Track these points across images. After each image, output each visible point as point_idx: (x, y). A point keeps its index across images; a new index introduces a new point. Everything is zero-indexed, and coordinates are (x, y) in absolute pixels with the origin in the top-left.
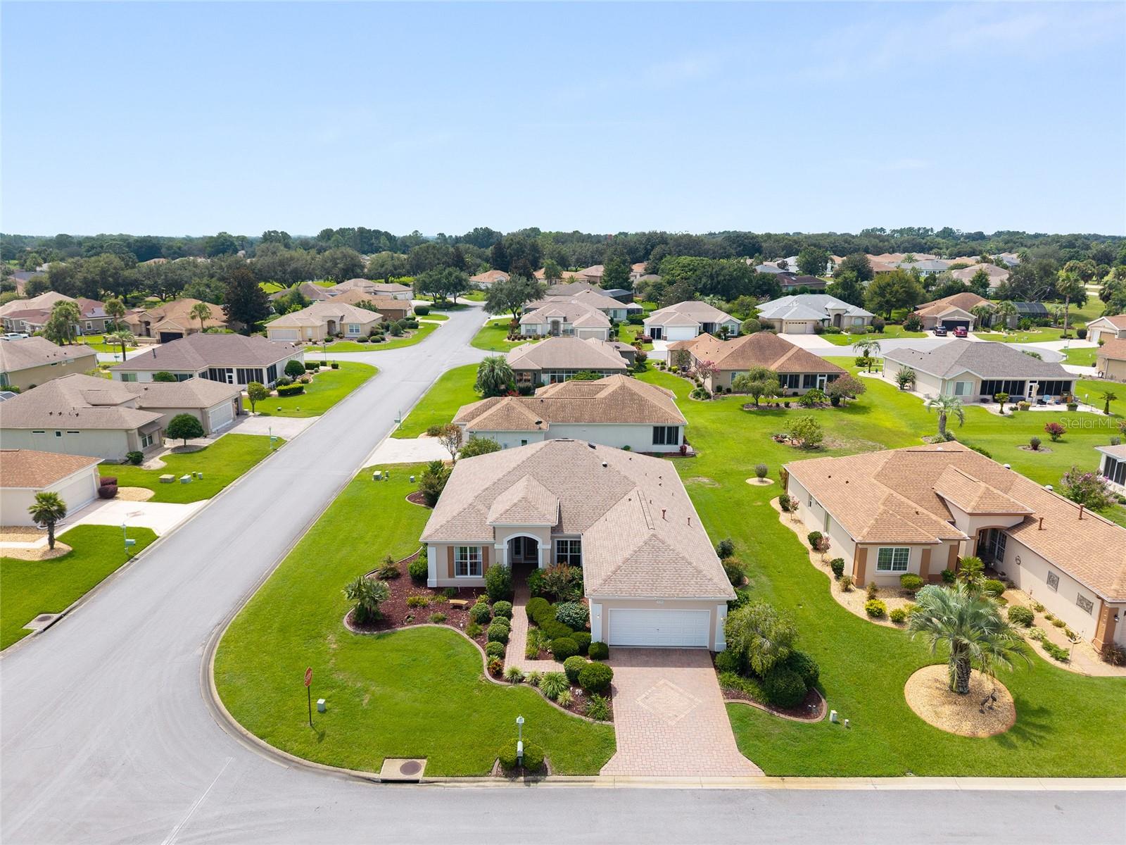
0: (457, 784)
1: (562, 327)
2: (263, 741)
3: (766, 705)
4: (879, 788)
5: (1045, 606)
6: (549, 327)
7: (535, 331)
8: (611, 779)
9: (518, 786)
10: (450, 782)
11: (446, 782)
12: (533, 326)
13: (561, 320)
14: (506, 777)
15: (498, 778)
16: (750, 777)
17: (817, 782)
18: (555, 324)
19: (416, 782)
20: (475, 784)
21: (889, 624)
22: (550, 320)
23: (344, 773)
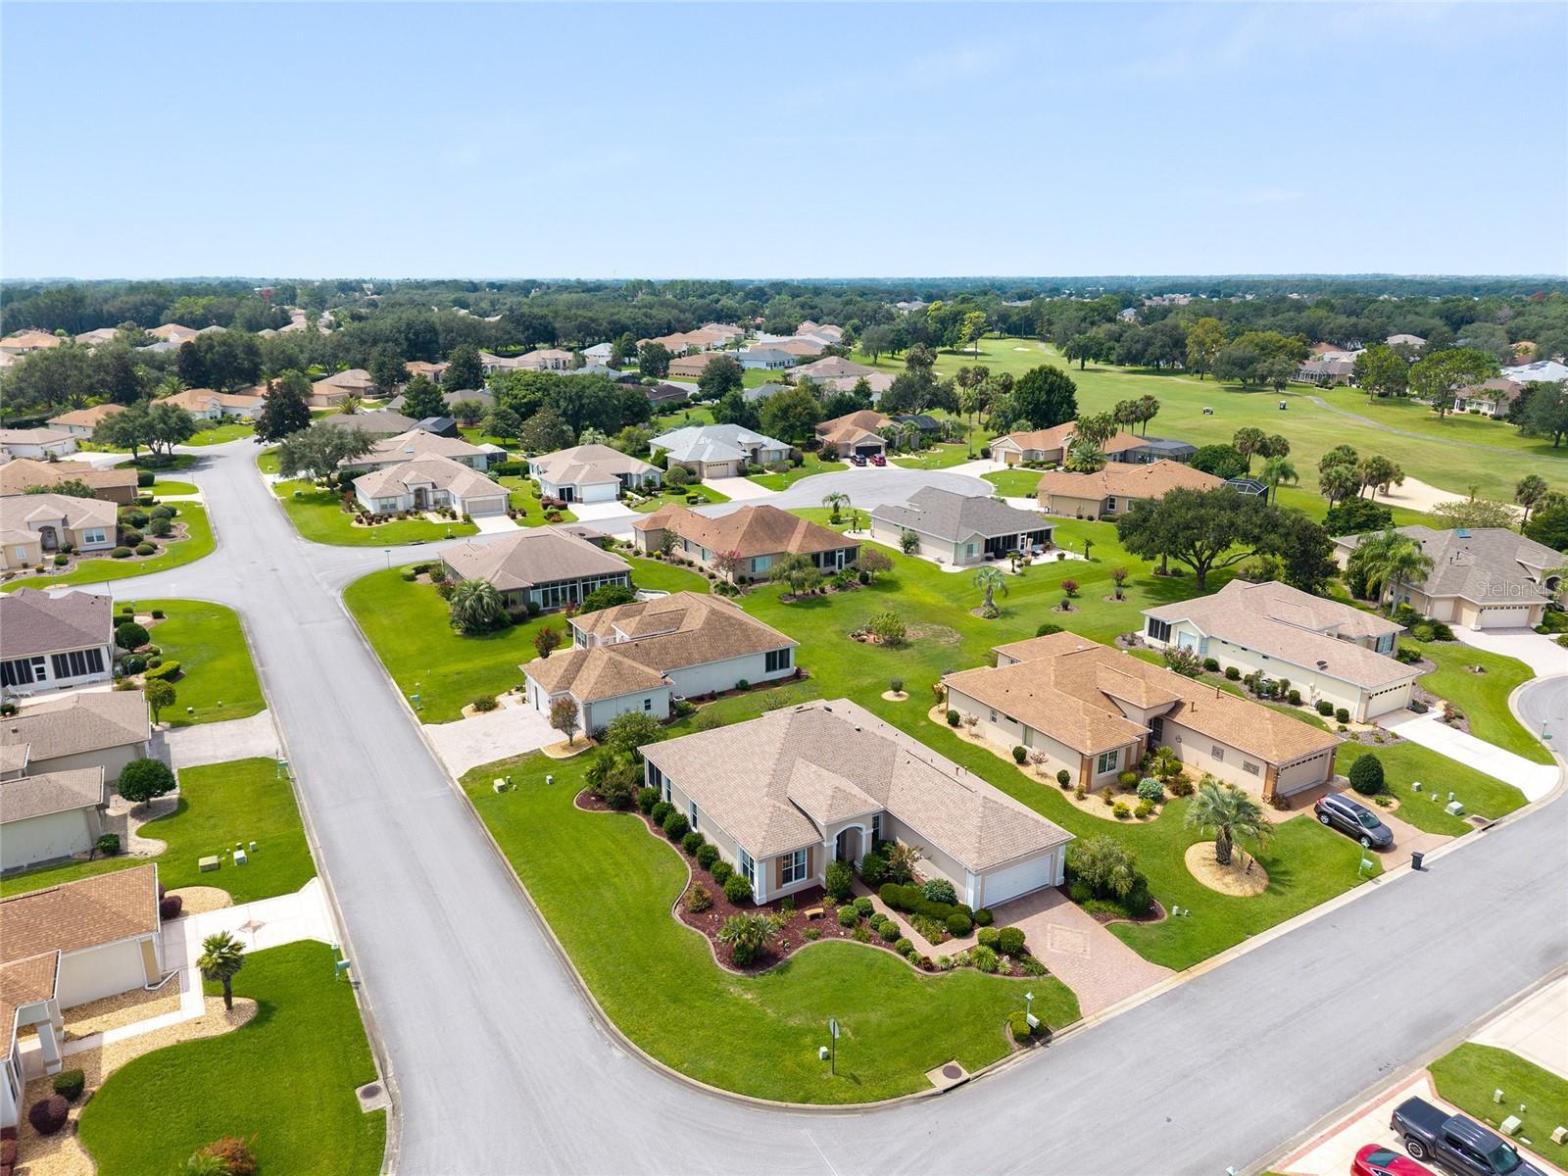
0: (999, 1069)
1: (431, 498)
2: (808, 1105)
3: (1130, 918)
4: (1243, 952)
5: (1212, 773)
6: (412, 500)
7: (394, 506)
8: (1093, 1017)
9: (1039, 1051)
10: (993, 1069)
11: (990, 1071)
12: (390, 499)
13: (429, 487)
14: (1027, 1047)
15: (1022, 1051)
16: (1170, 980)
17: (1207, 964)
18: (420, 493)
19: (968, 1081)
20: (1012, 1062)
21: (1136, 821)
22: (412, 489)
23: (910, 1099)
